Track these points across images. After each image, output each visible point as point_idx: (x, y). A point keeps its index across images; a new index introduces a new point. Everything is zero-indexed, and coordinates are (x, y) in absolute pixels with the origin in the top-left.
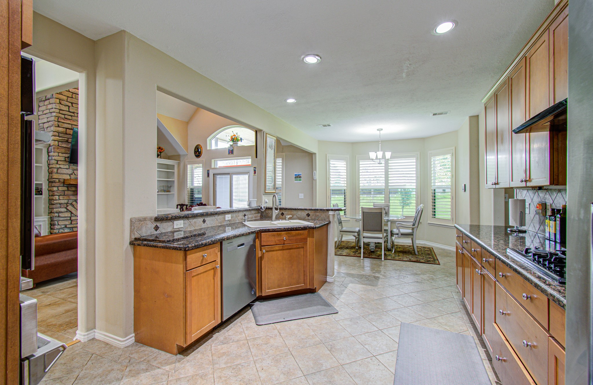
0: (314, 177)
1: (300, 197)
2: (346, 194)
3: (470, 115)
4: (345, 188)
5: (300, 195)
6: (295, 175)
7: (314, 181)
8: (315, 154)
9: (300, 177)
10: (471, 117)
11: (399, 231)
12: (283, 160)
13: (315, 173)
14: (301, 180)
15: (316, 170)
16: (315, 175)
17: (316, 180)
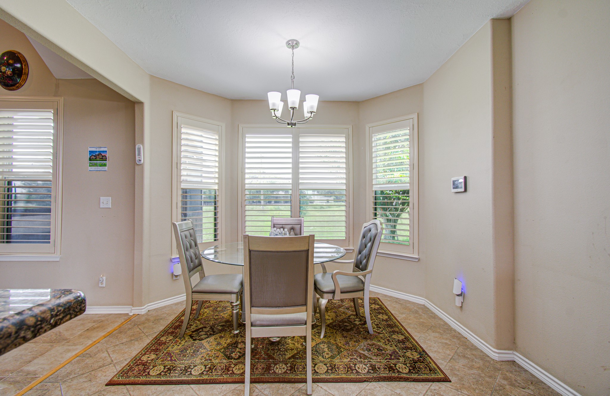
0: (137, 158)
1: (101, 206)
2: (218, 204)
3: (494, 16)
4: (216, 187)
5: (101, 201)
6: (91, 152)
7: (137, 167)
8: (141, 103)
9: (104, 158)
10: (495, 21)
11: (335, 283)
12: (56, 114)
13: (139, 149)
14: (105, 165)
15: (142, 142)
16: (139, 154)
17: (142, 166)
